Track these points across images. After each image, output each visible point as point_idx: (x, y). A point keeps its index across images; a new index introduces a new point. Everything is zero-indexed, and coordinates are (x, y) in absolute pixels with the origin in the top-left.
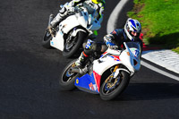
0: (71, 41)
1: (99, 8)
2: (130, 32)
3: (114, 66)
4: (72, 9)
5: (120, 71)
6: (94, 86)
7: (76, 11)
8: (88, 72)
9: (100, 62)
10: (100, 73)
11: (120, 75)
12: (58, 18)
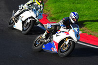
0: (27, 25)
1: (41, 7)
2: (73, 19)
3: (66, 38)
4: (27, 8)
5: (69, 41)
6: (55, 49)
7: (29, 9)
8: (50, 41)
9: (57, 36)
10: (58, 42)
11: (69, 43)
12: (18, 12)
